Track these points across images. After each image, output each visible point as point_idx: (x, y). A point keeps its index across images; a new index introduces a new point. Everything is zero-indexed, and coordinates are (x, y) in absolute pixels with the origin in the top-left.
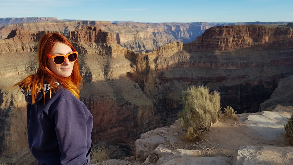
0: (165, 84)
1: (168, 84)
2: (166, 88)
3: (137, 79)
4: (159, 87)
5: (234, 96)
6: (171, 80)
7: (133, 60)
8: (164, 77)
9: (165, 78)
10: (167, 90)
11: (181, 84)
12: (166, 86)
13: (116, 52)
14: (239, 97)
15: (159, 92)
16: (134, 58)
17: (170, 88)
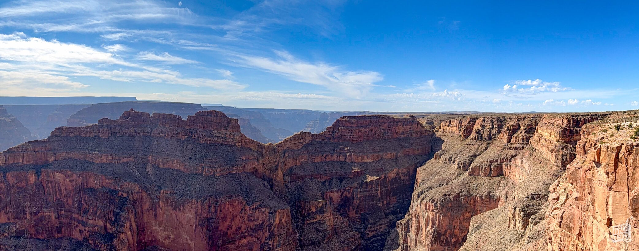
0: (296, 182)
1: (299, 183)
2: (297, 187)
3: (264, 176)
4: (289, 186)
5: (374, 192)
6: (302, 178)
7: (259, 153)
8: (294, 174)
9: (296, 175)
10: (299, 190)
11: (314, 182)
12: (298, 185)
13: (241, 142)
14: (379, 192)
15: (289, 192)
16: (260, 150)
17: (303, 187)
